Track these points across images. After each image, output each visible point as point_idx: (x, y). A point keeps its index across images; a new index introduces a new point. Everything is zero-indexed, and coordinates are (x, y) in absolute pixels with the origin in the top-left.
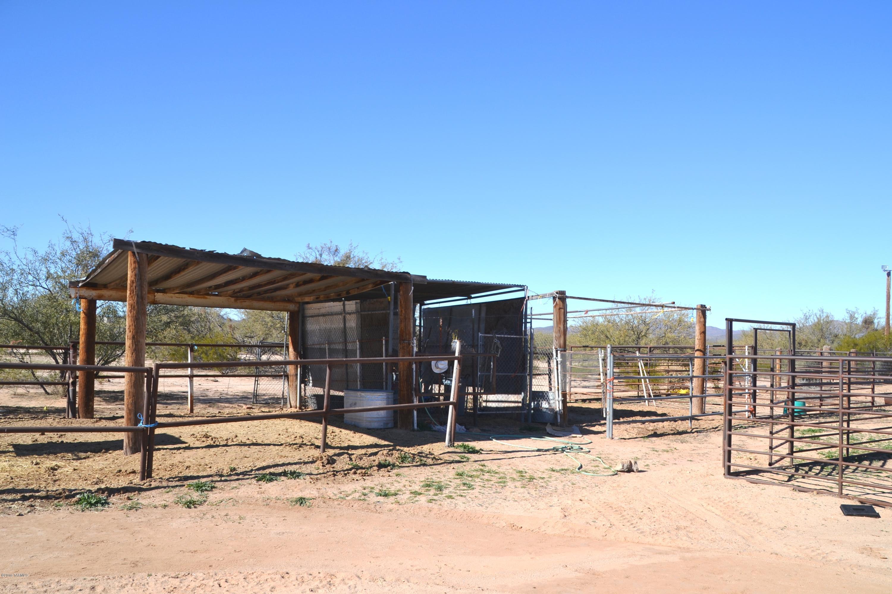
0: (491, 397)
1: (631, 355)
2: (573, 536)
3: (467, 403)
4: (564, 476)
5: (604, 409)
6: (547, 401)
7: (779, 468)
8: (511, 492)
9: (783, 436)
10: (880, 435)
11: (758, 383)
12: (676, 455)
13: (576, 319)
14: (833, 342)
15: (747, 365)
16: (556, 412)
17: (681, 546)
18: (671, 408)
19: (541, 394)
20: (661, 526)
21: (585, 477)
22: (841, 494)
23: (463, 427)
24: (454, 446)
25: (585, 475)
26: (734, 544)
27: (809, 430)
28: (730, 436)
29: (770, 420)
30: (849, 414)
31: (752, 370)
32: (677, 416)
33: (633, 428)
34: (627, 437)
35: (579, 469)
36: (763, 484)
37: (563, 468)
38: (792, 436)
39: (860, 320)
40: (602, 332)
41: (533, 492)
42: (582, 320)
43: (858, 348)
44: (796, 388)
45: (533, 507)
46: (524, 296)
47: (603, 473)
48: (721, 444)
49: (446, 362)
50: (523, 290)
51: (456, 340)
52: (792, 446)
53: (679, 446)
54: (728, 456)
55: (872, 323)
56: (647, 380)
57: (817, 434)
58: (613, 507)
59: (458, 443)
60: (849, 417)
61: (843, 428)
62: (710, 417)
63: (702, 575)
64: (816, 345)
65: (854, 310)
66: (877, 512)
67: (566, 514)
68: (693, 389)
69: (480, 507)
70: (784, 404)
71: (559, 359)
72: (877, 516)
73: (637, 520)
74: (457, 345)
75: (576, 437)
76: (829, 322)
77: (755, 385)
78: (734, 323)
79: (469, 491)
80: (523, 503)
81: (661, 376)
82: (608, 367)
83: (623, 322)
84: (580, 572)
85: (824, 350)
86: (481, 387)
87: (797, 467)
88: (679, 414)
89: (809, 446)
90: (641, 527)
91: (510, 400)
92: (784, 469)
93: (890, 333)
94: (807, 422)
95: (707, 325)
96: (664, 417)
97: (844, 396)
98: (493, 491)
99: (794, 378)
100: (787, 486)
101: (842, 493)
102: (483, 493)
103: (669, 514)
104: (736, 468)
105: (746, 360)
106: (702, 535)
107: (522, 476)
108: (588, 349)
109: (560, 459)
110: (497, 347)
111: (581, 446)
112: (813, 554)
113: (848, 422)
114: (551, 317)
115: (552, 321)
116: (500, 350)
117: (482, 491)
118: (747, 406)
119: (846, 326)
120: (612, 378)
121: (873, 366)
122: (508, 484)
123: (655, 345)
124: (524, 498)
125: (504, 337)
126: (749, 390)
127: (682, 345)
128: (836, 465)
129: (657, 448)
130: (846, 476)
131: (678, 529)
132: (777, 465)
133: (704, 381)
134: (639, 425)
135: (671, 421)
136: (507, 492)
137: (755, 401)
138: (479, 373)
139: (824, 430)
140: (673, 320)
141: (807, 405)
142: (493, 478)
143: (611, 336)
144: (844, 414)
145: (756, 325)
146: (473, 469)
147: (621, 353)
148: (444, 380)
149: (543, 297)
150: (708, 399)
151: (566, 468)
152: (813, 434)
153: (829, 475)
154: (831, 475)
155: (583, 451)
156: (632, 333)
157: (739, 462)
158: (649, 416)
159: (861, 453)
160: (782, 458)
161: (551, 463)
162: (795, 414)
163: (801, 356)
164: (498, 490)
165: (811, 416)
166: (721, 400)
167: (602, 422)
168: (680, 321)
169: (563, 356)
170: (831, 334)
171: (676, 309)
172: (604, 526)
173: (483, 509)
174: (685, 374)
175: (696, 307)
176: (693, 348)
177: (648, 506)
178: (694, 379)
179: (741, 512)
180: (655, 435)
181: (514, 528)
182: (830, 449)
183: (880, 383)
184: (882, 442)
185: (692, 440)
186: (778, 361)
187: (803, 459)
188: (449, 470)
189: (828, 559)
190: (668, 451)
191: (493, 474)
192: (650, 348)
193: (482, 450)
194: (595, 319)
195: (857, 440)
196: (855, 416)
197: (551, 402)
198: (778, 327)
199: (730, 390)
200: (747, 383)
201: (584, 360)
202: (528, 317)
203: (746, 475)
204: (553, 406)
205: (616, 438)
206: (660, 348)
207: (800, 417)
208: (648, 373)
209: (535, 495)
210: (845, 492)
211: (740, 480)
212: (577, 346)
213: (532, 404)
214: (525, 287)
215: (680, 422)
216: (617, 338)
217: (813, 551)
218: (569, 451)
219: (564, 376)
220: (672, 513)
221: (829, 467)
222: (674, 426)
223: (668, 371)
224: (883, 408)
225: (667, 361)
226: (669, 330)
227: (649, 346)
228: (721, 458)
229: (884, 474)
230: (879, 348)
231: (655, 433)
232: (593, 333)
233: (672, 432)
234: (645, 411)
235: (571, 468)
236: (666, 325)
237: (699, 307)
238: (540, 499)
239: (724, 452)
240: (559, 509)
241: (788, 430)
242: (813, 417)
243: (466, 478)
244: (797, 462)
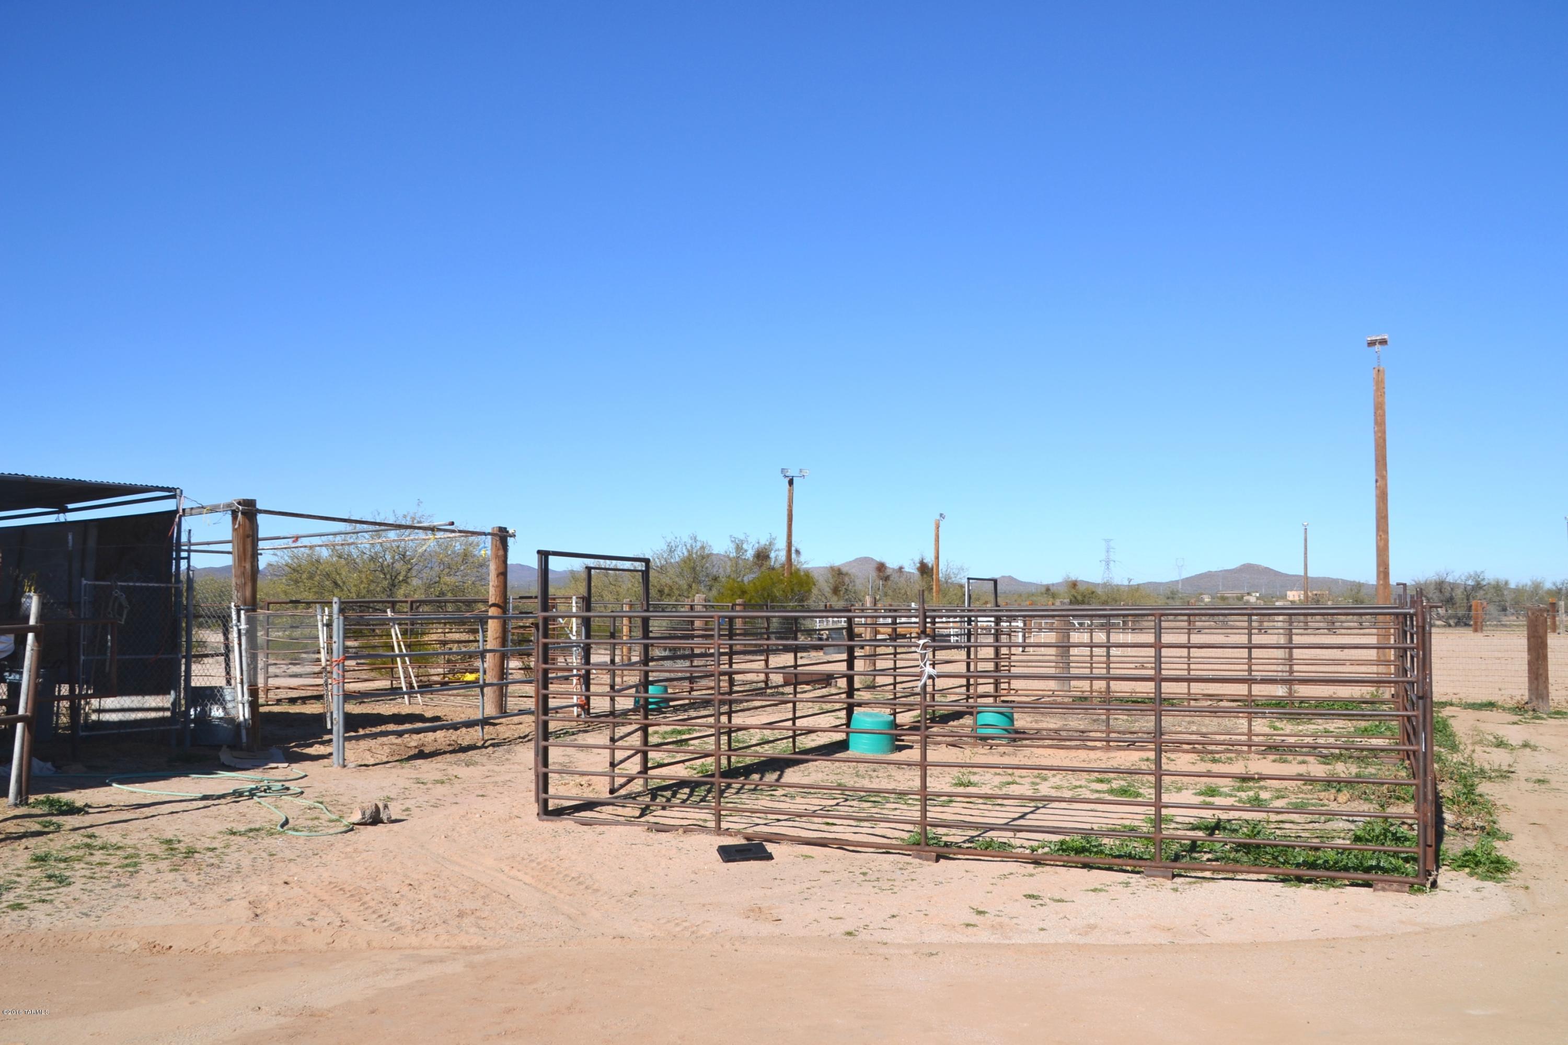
0: (110, 702)
1: (380, 615)
2: (271, 950)
3: (58, 717)
4: (254, 841)
5: (328, 715)
6: (221, 704)
7: (626, 797)
8: (149, 883)
9: (633, 743)
10: (776, 731)
11: (594, 659)
12: (457, 787)
13: (278, 552)
14: (710, 589)
15: (574, 629)
16: (239, 724)
17: (468, 944)
18: (448, 706)
19: (208, 692)
20: (431, 913)
21: (294, 840)
22: (718, 830)
23: (49, 765)
24: (27, 804)
25: (294, 836)
26: (555, 930)
27: (673, 732)
28: (546, 750)
29: (610, 719)
30: (731, 703)
31: (583, 638)
32: (459, 720)
33: (382, 745)
34: (372, 761)
35: (282, 826)
36: (600, 825)
37: (253, 826)
38: (645, 742)
39: (750, 554)
40: (328, 575)
41: (193, 877)
42: (290, 554)
43: (747, 597)
44: (650, 664)
45: (194, 906)
46: (175, 508)
47: (326, 831)
48: (532, 765)
49: (11, 637)
50: (174, 497)
51: (32, 594)
52: (645, 760)
53: (463, 772)
54: (543, 782)
55: (767, 557)
56: (407, 659)
57: (684, 737)
58: (347, 890)
59: (37, 797)
60: (730, 707)
61: (720, 725)
62: (516, 719)
63: (503, 989)
64: (685, 594)
65: (742, 537)
66: (769, 851)
67: (259, 911)
68: (485, 672)
69: (85, 919)
70: (634, 689)
71: (243, 626)
72: (769, 857)
73: (389, 907)
74: (33, 604)
75: (277, 768)
76: (705, 557)
77: (588, 662)
78: (551, 559)
79: (60, 890)
80: (173, 900)
81: (431, 652)
82: (335, 639)
83: (365, 557)
84: (285, 1016)
85: (696, 602)
86: (87, 683)
87: (654, 793)
88: (462, 716)
89: (673, 757)
90: (396, 919)
91: (147, 705)
92: (634, 798)
93: (791, 574)
94: (671, 719)
95: (509, 562)
96: (436, 723)
97: (724, 674)
98: (111, 884)
99: (646, 647)
100: (638, 825)
101: (720, 828)
102: (91, 891)
103: (445, 892)
104: (557, 801)
105: (574, 620)
106: (501, 922)
107: (172, 849)
108: (301, 606)
109: (246, 810)
110: (121, 605)
111: (287, 784)
112: (678, 929)
113: (729, 714)
114: (228, 547)
115: (230, 556)
116: (125, 612)
117: (88, 887)
118: (575, 697)
119: (729, 563)
120: (341, 657)
121: (766, 625)
122: (143, 866)
123: (423, 597)
124: (175, 891)
125: (135, 586)
126: (578, 670)
127: (469, 597)
128: (712, 784)
129: (425, 777)
130: (727, 800)
131: (461, 915)
132: (623, 792)
133: (504, 657)
134: (392, 739)
135: (448, 729)
136: (140, 883)
137: (588, 689)
138: (82, 658)
139: (695, 730)
140: (454, 552)
141: (670, 691)
142: (111, 859)
143: (344, 583)
144: (722, 702)
145: (591, 562)
146: (68, 845)
147: (361, 612)
148: (7, 674)
149: (213, 509)
150: (511, 688)
151: (257, 826)
152: (679, 738)
153: (702, 801)
154: (705, 801)
155: (289, 792)
156: (382, 576)
157: (562, 791)
158: (411, 723)
159: (749, 762)
160: (631, 779)
161: (229, 819)
162: (650, 707)
163: (663, 611)
164: (123, 881)
165: (676, 709)
166: (530, 689)
167: (326, 737)
168: (466, 555)
169: (249, 621)
170: (707, 575)
171: (458, 534)
172: (331, 926)
173: (90, 922)
174: (472, 647)
175: (490, 531)
176: (485, 602)
177: (408, 882)
178: (488, 655)
179: (566, 875)
180: (421, 755)
181: (155, 950)
182: (703, 760)
183: (777, 651)
184: (779, 742)
185: (484, 760)
186: (625, 621)
187: (664, 779)
188: (16, 853)
189: (699, 934)
190: (442, 782)
191: (111, 852)
192: (412, 602)
193: (90, 807)
194: (314, 551)
195: (744, 742)
196: (741, 705)
197: (229, 705)
198: (627, 565)
199: (546, 672)
200: (575, 660)
201: (292, 627)
202: (183, 548)
203: (573, 813)
204: (233, 713)
205: (351, 765)
206: (431, 602)
207: (659, 711)
208: (408, 646)
209: (197, 883)
210: (724, 825)
211: (565, 822)
212: (280, 601)
213: (192, 712)
214: (178, 491)
215: (464, 730)
216: (355, 586)
217: (677, 924)
218: (263, 794)
219: (253, 659)
220: (451, 889)
221: (703, 788)
222: (454, 738)
223: (444, 643)
224: (781, 690)
225: (442, 625)
226: (447, 570)
227: (409, 599)
228: (533, 786)
229: (780, 792)
230: (776, 597)
231: (421, 752)
232: (311, 577)
233: (451, 748)
234: (404, 713)
235: (267, 826)
236: (442, 562)
237: (496, 531)
238: (207, 889)
239: (537, 776)
240: (245, 903)
241: (639, 733)
242: (678, 710)
243: (53, 864)
244: (653, 784)
